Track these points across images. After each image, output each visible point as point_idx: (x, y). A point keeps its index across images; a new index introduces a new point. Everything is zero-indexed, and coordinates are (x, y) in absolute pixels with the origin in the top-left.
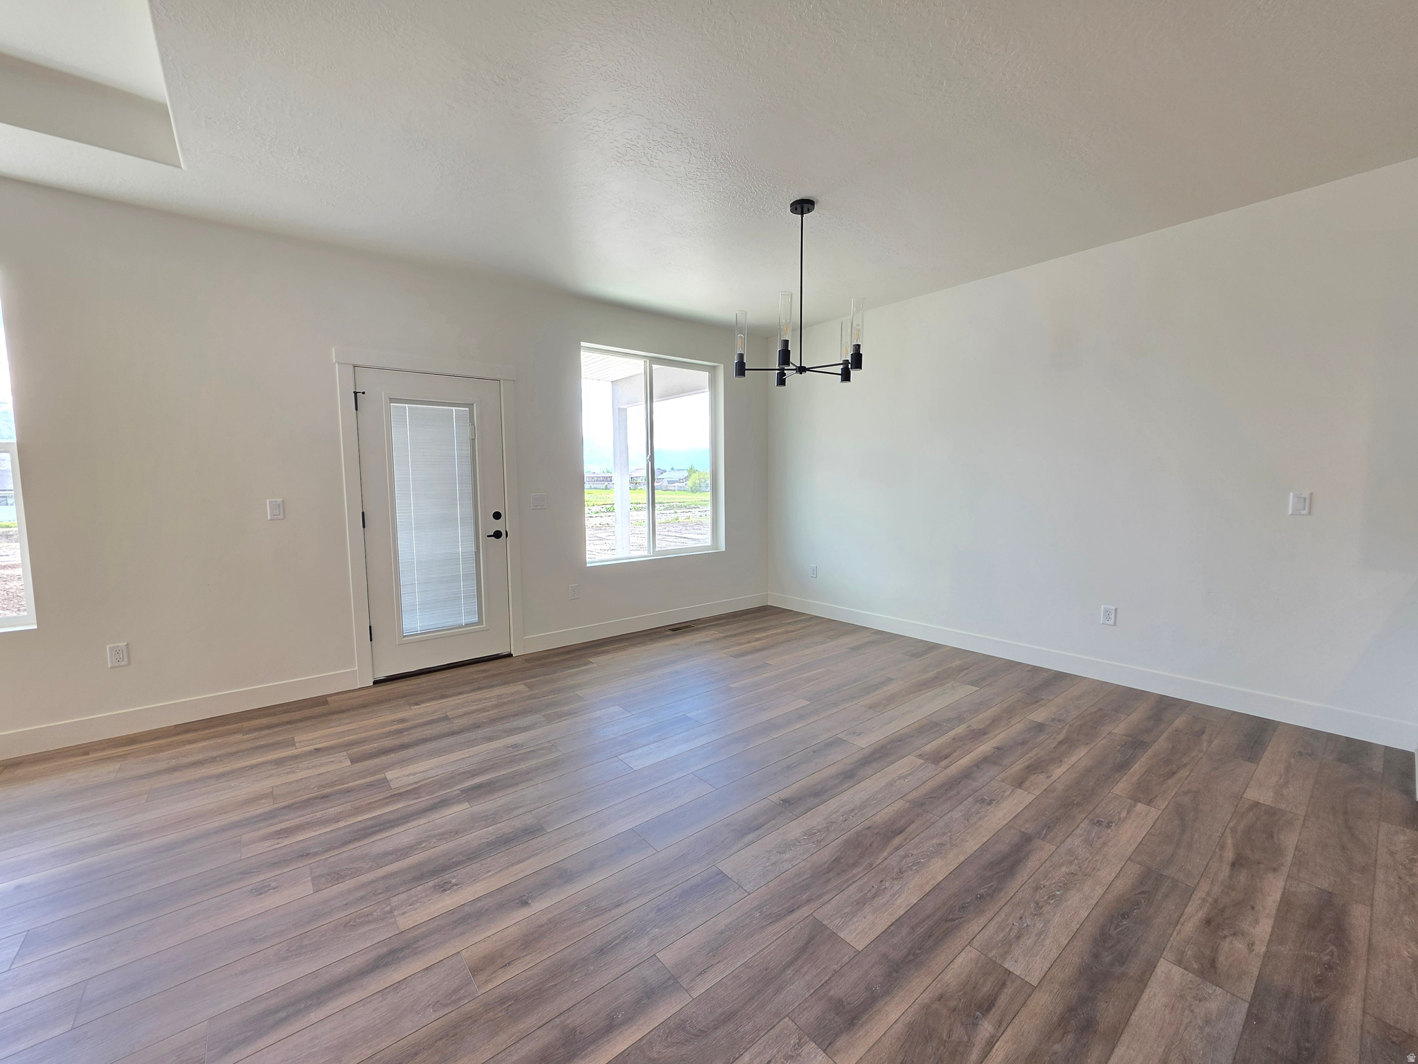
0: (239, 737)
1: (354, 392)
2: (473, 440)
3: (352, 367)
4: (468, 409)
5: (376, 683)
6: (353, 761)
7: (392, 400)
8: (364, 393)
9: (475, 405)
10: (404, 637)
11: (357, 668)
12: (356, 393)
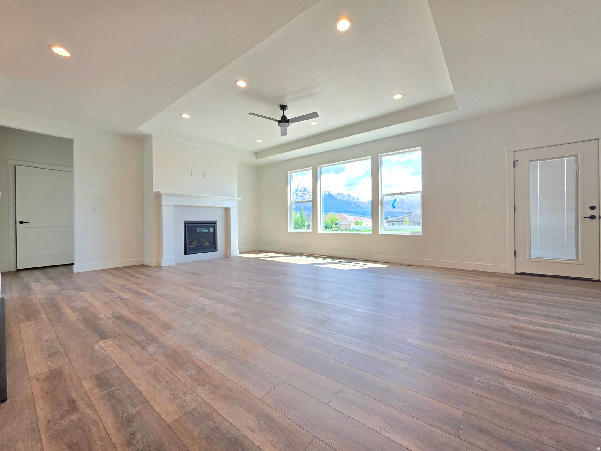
0: (464, 273)
1: (513, 161)
2: (577, 172)
3: (513, 152)
4: (574, 157)
5: (516, 273)
6: (496, 286)
7: (531, 161)
8: (517, 161)
9: (579, 155)
10: (531, 258)
11: (508, 266)
12: (514, 161)
